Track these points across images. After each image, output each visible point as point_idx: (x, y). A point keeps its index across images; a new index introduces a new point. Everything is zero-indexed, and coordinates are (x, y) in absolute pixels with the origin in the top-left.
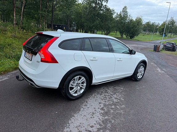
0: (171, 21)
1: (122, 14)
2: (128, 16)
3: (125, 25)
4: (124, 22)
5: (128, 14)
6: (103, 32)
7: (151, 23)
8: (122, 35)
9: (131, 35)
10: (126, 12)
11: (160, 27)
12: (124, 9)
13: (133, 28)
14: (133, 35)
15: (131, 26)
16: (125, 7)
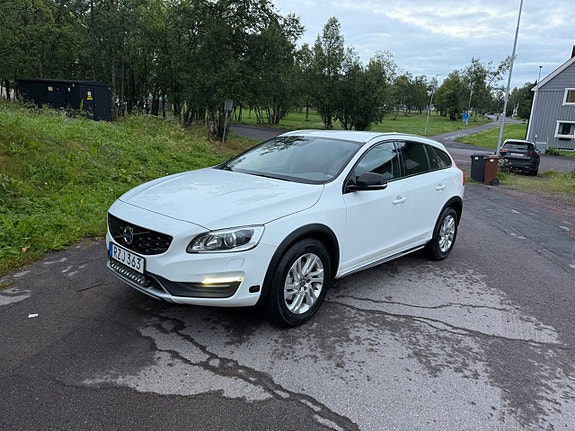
1: (322, 46)
2: (345, 51)
3: (338, 84)
4: (332, 74)
5: (345, 47)
6: (264, 112)
7: (413, 79)
8: (330, 119)
9: (360, 118)
10: (338, 38)
12: (327, 27)
13: (363, 93)
14: (366, 118)
15: (358, 88)
16: (333, 22)
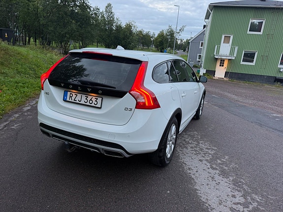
0: (170, 32)
1: (105, 16)
3: (113, 34)
4: (110, 29)
5: (115, 17)
6: (77, 44)
7: (145, 33)
10: (112, 13)
11: (156, 39)
13: (124, 39)
16: (109, 5)
